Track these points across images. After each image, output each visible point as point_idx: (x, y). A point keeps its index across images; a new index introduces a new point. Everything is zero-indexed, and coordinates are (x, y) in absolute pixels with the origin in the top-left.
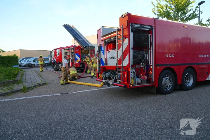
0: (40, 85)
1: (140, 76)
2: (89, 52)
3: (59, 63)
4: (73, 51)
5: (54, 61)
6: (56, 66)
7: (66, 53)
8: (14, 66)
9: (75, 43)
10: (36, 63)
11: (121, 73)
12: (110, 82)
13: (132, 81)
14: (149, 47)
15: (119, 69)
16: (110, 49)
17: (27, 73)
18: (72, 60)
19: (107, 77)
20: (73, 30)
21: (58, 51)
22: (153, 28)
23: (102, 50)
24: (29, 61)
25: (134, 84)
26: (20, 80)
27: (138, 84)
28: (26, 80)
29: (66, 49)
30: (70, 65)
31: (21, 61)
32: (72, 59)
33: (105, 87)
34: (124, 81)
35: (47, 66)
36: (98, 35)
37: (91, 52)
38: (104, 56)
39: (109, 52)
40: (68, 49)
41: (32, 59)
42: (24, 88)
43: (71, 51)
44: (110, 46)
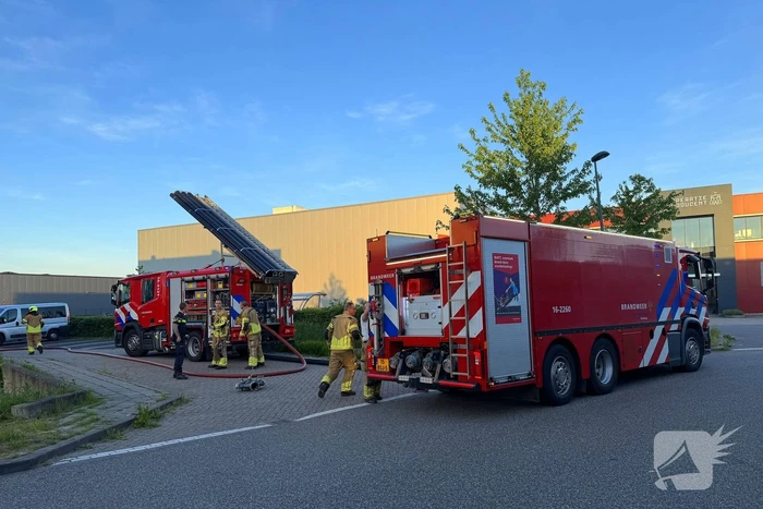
0: (171, 404)
2: (274, 291)
3: (153, 329)
4: (220, 286)
5: (129, 319)
6: (135, 340)
7: (191, 293)
11: (465, 355)
12: (426, 379)
15: (454, 344)
16: (414, 293)
19: (409, 365)
20: (213, 213)
26: (89, 393)
29: (189, 278)
34: (473, 373)
37: (282, 290)
38: (396, 311)
39: (412, 299)
40: (199, 277)
42: (143, 412)
43: (215, 286)
44: (413, 285)
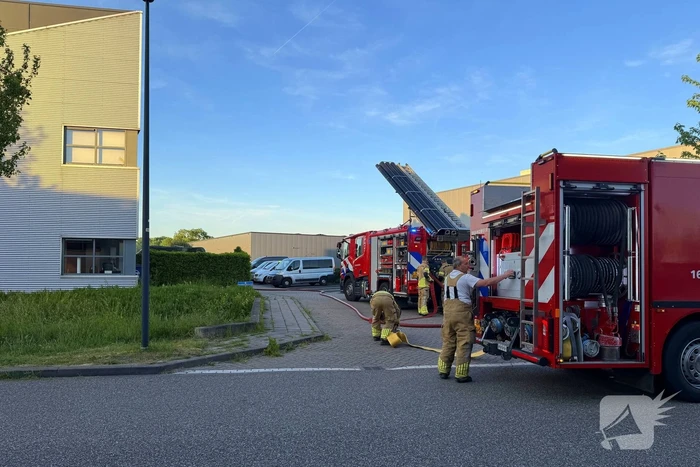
0: (309, 340)
1: (596, 335)
2: (452, 249)
3: (361, 279)
4: (402, 243)
5: (348, 271)
6: (351, 287)
7: (384, 250)
8: (240, 284)
9: (410, 221)
10: (294, 275)
11: (532, 323)
12: (503, 346)
13: (566, 349)
14: (630, 247)
15: (526, 308)
16: (505, 249)
17: (273, 304)
18: (399, 272)
19: (494, 330)
20: (407, 179)
21: (359, 242)
22: (640, 191)
23: (485, 249)
24: (277, 268)
25: (572, 356)
26: (260, 324)
27: (586, 358)
28: (273, 323)
29: (382, 237)
30: (394, 287)
31: (254, 267)
32: (399, 268)
33: (496, 362)
34: (539, 347)
35: (325, 285)
36: (472, 206)
37: (460, 247)
38: (488, 269)
39: (503, 257)
40: (388, 236)
41: (285, 263)
42: (272, 343)
43: (399, 243)
44: (507, 240)
